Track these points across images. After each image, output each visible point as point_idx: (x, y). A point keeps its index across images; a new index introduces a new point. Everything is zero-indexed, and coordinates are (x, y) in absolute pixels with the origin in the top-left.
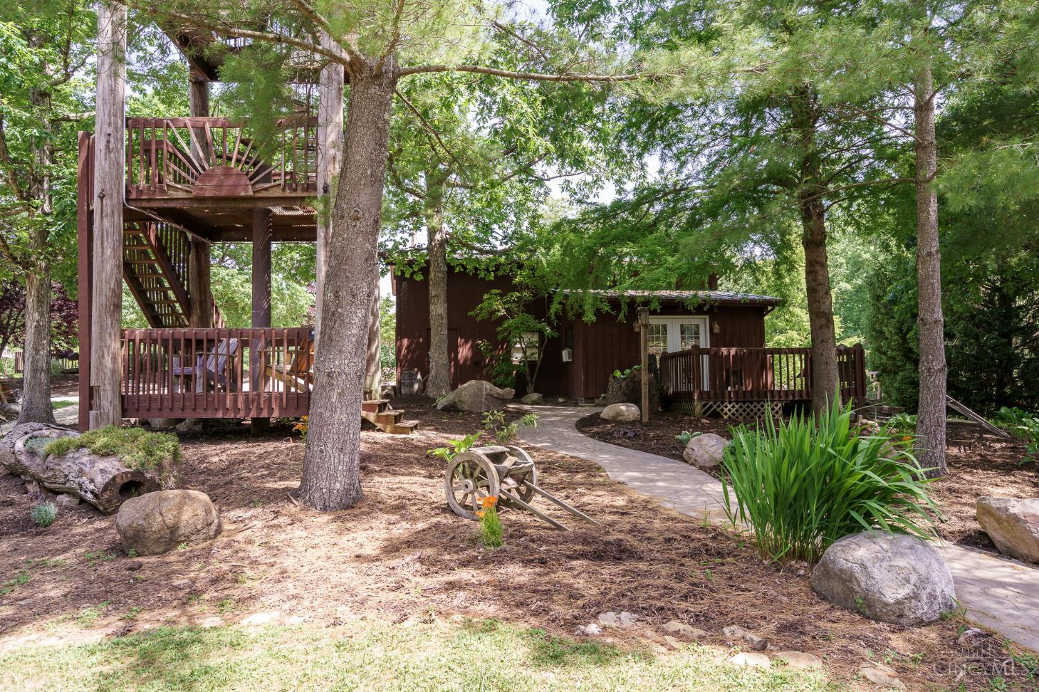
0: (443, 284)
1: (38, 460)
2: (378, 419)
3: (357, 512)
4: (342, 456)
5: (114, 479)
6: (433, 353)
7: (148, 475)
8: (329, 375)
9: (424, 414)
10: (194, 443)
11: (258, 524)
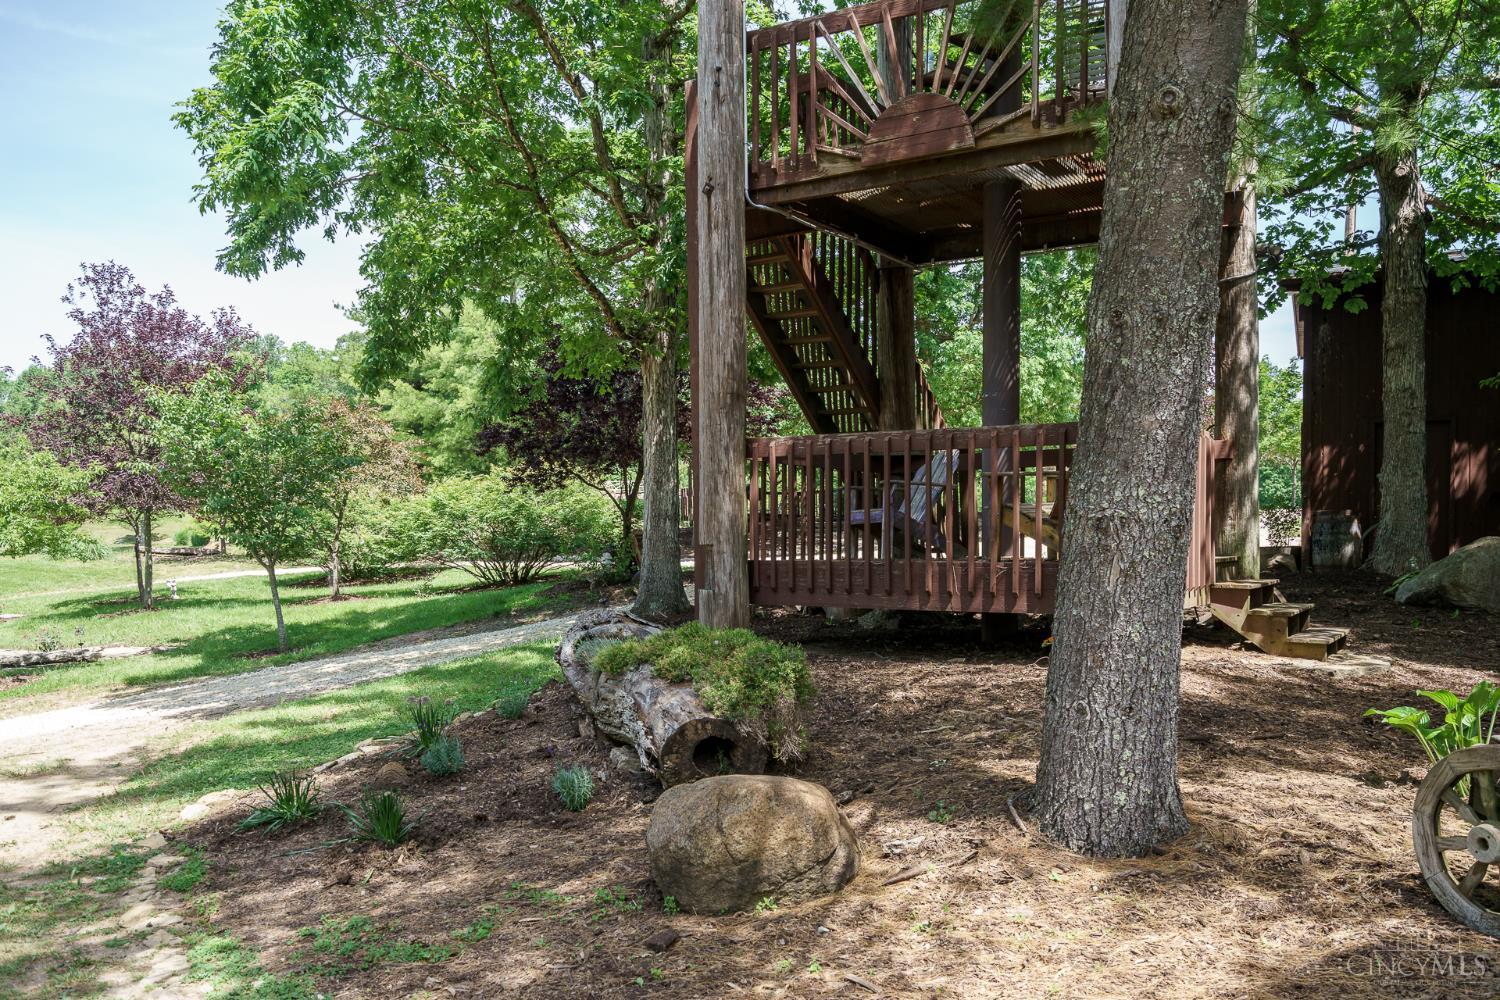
0: (1418, 321)
1: (589, 678)
2: (1251, 623)
3: (1167, 867)
4: (1130, 728)
5: (682, 730)
6: (1387, 476)
7: (744, 729)
8: (1100, 526)
9: (1364, 610)
10: (872, 657)
11: (933, 869)
